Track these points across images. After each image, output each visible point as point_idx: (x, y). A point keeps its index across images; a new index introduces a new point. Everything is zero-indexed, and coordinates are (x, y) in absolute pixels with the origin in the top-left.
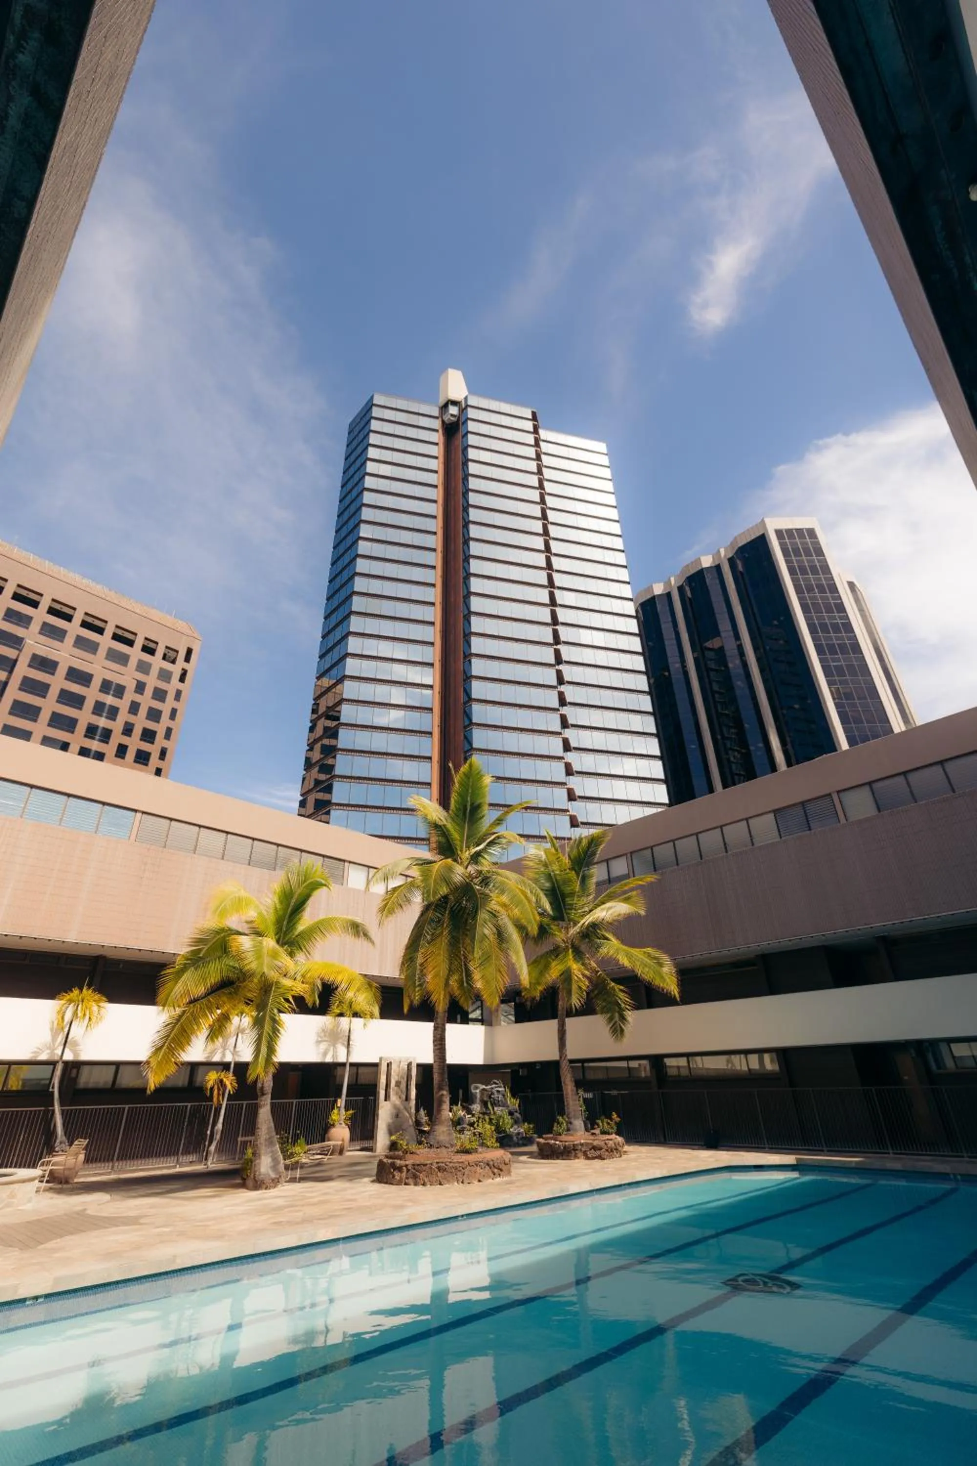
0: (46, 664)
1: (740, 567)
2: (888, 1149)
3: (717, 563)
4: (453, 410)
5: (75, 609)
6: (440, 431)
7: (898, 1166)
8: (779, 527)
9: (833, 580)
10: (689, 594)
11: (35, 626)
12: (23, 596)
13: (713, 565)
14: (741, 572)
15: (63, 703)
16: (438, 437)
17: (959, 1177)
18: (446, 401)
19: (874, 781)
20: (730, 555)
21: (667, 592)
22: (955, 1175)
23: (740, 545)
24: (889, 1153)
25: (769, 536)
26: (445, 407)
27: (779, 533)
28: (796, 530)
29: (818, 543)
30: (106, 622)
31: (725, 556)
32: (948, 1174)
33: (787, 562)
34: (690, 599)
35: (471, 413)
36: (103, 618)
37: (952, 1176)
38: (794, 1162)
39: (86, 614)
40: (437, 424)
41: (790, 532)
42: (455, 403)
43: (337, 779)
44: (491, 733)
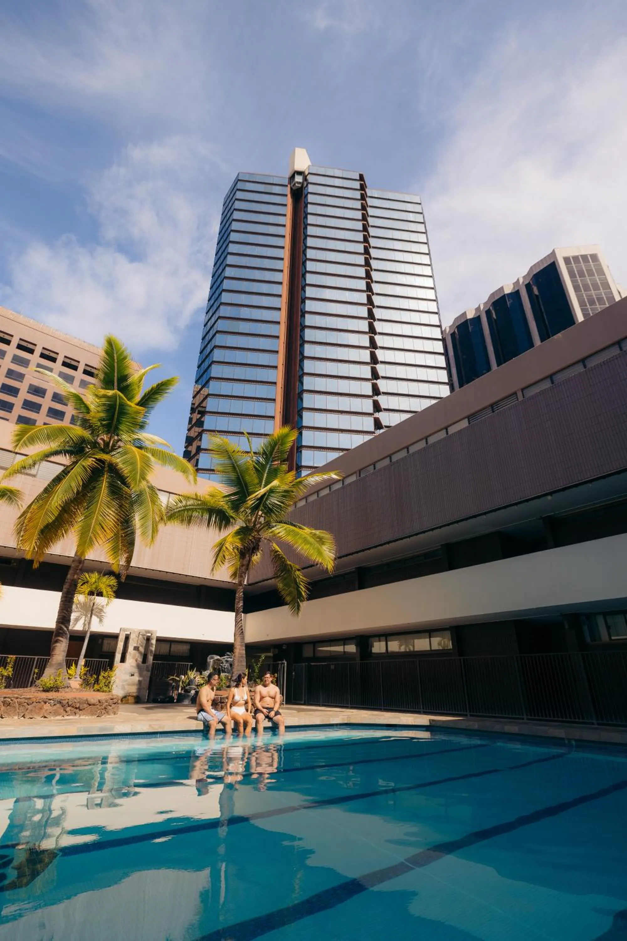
0: (38, 391)
1: (536, 291)
2: (523, 715)
3: (516, 289)
4: (299, 179)
5: (57, 354)
6: (289, 196)
7: (515, 729)
8: (566, 255)
9: (612, 294)
10: (494, 316)
11: (32, 367)
12: (25, 347)
13: (513, 291)
14: (537, 296)
15: (50, 417)
16: (289, 201)
17: (574, 742)
18: (292, 173)
19: (555, 373)
20: (527, 282)
21: (477, 315)
22: (569, 740)
23: (535, 273)
24: (523, 719)
25: (558, 263)
26: (292, 177)
27: (567, 260)
28: (582, 256)
29: (600, 265)
30: (79, 362)
31: (523, 282)
32: (563, 739)
33: (573, 282)
34: (495, 320)
35: (311, 179)
36: (77, 360)
37: (566, 742)
38: (428, 723)
39: (65, 357)
40: (288, 191)
41: (576, 258)
42: (300, 173)
43: (203, 451)
44: (317, 415)
